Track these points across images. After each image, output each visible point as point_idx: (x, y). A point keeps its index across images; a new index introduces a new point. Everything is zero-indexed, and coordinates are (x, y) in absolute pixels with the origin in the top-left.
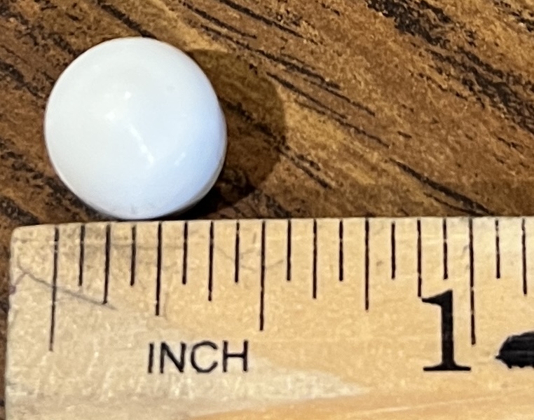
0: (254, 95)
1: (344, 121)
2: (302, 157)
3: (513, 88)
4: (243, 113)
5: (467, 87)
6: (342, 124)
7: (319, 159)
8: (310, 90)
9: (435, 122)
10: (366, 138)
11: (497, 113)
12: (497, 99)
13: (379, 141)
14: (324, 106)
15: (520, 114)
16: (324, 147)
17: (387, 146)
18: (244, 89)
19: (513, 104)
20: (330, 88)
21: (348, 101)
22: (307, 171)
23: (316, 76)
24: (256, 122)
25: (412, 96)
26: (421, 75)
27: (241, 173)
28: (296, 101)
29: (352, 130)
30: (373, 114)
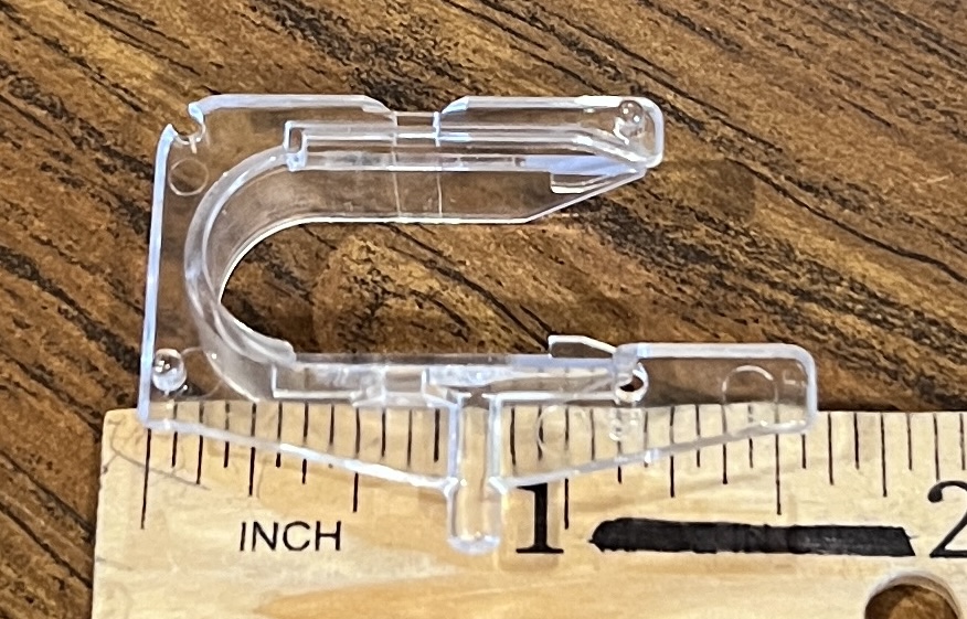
0: (72, 32)
1: (159, 53)
2: (116, 86)
3: (325, 23)
4: (60, 47)
5: (280, 23)
6: (157, 56)
7: (134, 88)
8: (125, 27)
9: (247, 53)
10: (180, 69)
11: (308, 45)
12: (308, 33)
13: (192, 70)
14: (139, 41)
15: (329, 45)
16: (138, 76)
17: (199, 75)
18: (62, 27)
19: (323, 37)
20: (147, 25)
21: (164, 35)
22: (121, 97)
23: (132, 14)
24: (71, 56)
25: (227, 32)
26: (236, 13)
27: (56, 99)
28: (112, 37)
29: (166, 61)
30: (188, 47)
